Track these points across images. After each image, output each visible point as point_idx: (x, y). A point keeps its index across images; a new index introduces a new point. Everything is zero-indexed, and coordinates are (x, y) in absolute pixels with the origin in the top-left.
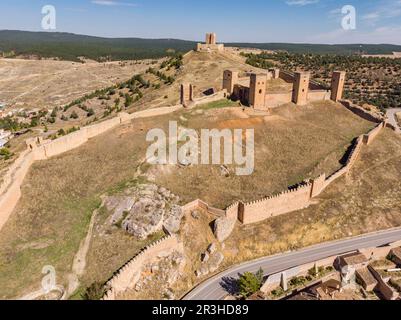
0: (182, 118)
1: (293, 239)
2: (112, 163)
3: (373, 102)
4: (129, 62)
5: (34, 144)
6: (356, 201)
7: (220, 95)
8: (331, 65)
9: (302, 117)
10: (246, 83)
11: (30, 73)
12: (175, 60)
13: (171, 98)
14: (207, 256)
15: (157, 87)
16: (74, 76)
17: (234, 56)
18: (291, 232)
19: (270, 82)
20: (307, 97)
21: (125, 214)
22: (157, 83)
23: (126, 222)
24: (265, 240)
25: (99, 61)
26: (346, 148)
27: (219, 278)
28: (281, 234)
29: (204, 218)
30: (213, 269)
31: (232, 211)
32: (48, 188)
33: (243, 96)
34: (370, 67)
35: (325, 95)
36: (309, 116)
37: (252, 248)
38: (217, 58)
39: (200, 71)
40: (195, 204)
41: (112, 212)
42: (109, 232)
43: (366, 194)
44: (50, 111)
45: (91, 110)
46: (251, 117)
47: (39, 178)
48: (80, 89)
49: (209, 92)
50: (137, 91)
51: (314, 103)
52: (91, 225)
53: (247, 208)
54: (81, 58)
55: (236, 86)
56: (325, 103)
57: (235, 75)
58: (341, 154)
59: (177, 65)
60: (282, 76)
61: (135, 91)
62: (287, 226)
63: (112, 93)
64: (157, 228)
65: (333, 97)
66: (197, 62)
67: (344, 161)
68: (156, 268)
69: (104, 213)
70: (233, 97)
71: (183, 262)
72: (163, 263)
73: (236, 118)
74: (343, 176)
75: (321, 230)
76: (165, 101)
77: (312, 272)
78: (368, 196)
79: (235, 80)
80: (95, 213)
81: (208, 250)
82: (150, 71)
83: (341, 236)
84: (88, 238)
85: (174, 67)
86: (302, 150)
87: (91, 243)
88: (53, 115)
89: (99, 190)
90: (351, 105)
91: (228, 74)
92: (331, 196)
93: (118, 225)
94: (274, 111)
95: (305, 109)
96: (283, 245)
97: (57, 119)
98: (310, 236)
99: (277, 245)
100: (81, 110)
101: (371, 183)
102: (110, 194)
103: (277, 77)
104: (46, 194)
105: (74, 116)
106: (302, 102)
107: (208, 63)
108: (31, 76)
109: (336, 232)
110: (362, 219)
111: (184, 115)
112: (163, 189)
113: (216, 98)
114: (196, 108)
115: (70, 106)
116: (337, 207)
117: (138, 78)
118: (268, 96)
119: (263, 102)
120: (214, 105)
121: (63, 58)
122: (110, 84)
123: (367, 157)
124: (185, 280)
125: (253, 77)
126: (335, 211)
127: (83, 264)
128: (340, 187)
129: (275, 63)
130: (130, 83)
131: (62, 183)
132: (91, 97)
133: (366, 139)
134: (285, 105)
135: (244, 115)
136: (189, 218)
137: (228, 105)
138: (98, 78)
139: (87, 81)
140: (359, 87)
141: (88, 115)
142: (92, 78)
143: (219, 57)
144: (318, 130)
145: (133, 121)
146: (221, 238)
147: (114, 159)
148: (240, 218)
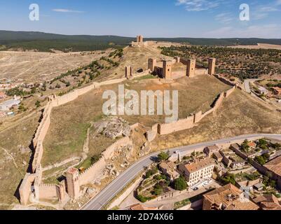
0: (126, 84)
1: (185, 141)
2: (93, 108)
3: (237, 75)
4: (87, 52)
5: (52, 98)
6: (217, 124)
7: (146, 73)
8: (213, 53)
9: (191, 83)
10: (161, 65)
11: (22, 60)
12: (118, 52)
13: (119, 74)
14: (143, 147)
15: (109, 68)
16: (52, 62)
17: (154, 49)
18: (184, 138)
19: (175, 64)
20: (195, 73)
21: (104, 129)
22: (108, 66)
23: (105, 132)
24: (170, 142)
25: (65, 52)
26: (214, 99)
27: (149, 157)
28: (179, 139)
29: (141, 131)
30: (146, 153)
31: (155, 128)
32: (63, 119)
33: (159, 73)
34: (236, 54)
35: (205, 72)
36: (195, 83)
37: (165, 145)
38: (144, 51)
39: (134, 58)
40: (136, 125)
41: (98, 128)
42: (97, 136)
43: (223, 121)
44: (41, 84)
45: (69, 83)
46: (164, 84)
47: (57, 115)
48: (58, 70)
49: (140, 71)
50: (96, 71)
51: (198, 76)
52: (88, 134)
53: (162, 126)
54: (52, 50)
55: (155, 67)
56: (205, 76)
57: (155, 61)
58: (212, 102)
59: (120, 55)
60: (181, 61)
61: (95, 71)
62: (182, 136)
63: (80, 73)
64: (120, 134)
65: (209, 73)
66: (132, 53)
67: (212, 106)
68: (120, 151)
69: (93, 129)
70: (154, 74)
71: (132, 150)
72: (124, 149)
73: (156, 84)
74: (212, 113)
75: (199, 137)
76: (116, 76)
77: (193, 154)
78: (224, 122)
79: (155, 64)
80: (89, 129)
81: (144, 145)
82: (103, 58)
83: (208, 140)
84: (88, 139)
85: (118, 56)
86: (191, 100)
87: (89, 141)
88: (44, 86)
89: (89, 119)
90: (219, 77)
91: (151, 61)
92: (205, 122)
93: (101, 133)
94: (176, 80)
95: (193, 79)
96: (180, 143)
97: (47, 89)
98: (193, 140)
99: (177, 143)
100: (62, 83)
101: (226, 116)
102: (95, 121)
103: (179, 61)
104: (62, 122)
105: (58, 87)
106: (192, 75)
107: (139, 54)
108: (24, 62)
109: (206, 138)
110: (220, 132)
111: (128, 83)
112: (121, 118)
113: (144, 74)
114: (134, 79)
115: (54, 80)
116: (208, 127)
117: (95, 63)
118: (173, 73)
119: (170, 76)
120: (144, 77)
121: (41, 50)
122: (77, 67)
123: (225, 104)
124: (134, 157)
125: (164, 62)
126: (206, 129)
127: (87, 149)
128: (210, 118)
129: (179, 52)
130: (91, 66)
131: (69, 117)
132: (66, 75)
133: (225, 94)
134: (182, 77)
135: (160, 83)
136: (134, 131)
137: (152, 77)
138: (68, 63)
139: (62, 65)
140: (230, 67)
141: (67, 86)
142: (63, 63)
143: (145, 50)
144: (200, 90)
145: (101, 86)
146: (149, 141)
147: (94, 105)
148: (159, 132)
